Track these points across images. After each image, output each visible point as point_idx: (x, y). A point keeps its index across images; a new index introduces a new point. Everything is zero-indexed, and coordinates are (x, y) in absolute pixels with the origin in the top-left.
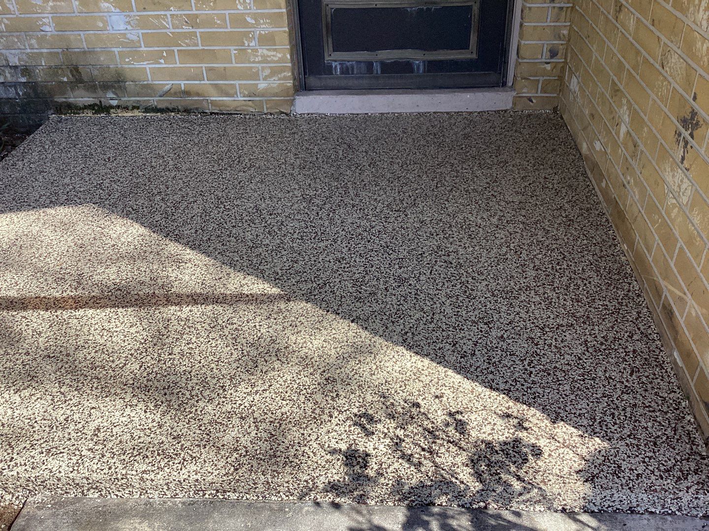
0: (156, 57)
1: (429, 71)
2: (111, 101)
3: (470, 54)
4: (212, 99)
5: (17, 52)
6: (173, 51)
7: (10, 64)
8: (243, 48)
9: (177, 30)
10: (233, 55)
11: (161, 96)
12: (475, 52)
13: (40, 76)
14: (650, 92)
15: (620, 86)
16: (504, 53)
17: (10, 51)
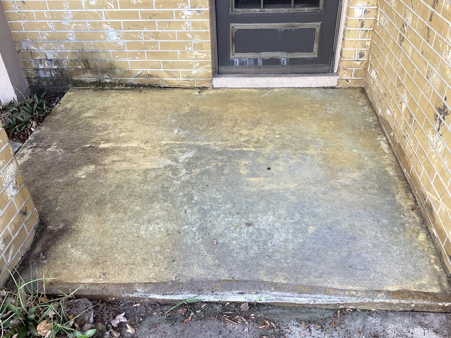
0: (133, 55)
1: (289, 64)
2: (106, 80)
3: (314, 55)
4: (165, 79)
5: (52, 51)
6: (144, 52)
7: (48, 58)
8: (184, 51)
9: (147, 41)
10: (178, 55)
11: (135, 77)
12: (316, 53)
13: (65, 65)
14: (420, 90)
15: (402, 82)
16: (333, 54)
17: (48, 51)
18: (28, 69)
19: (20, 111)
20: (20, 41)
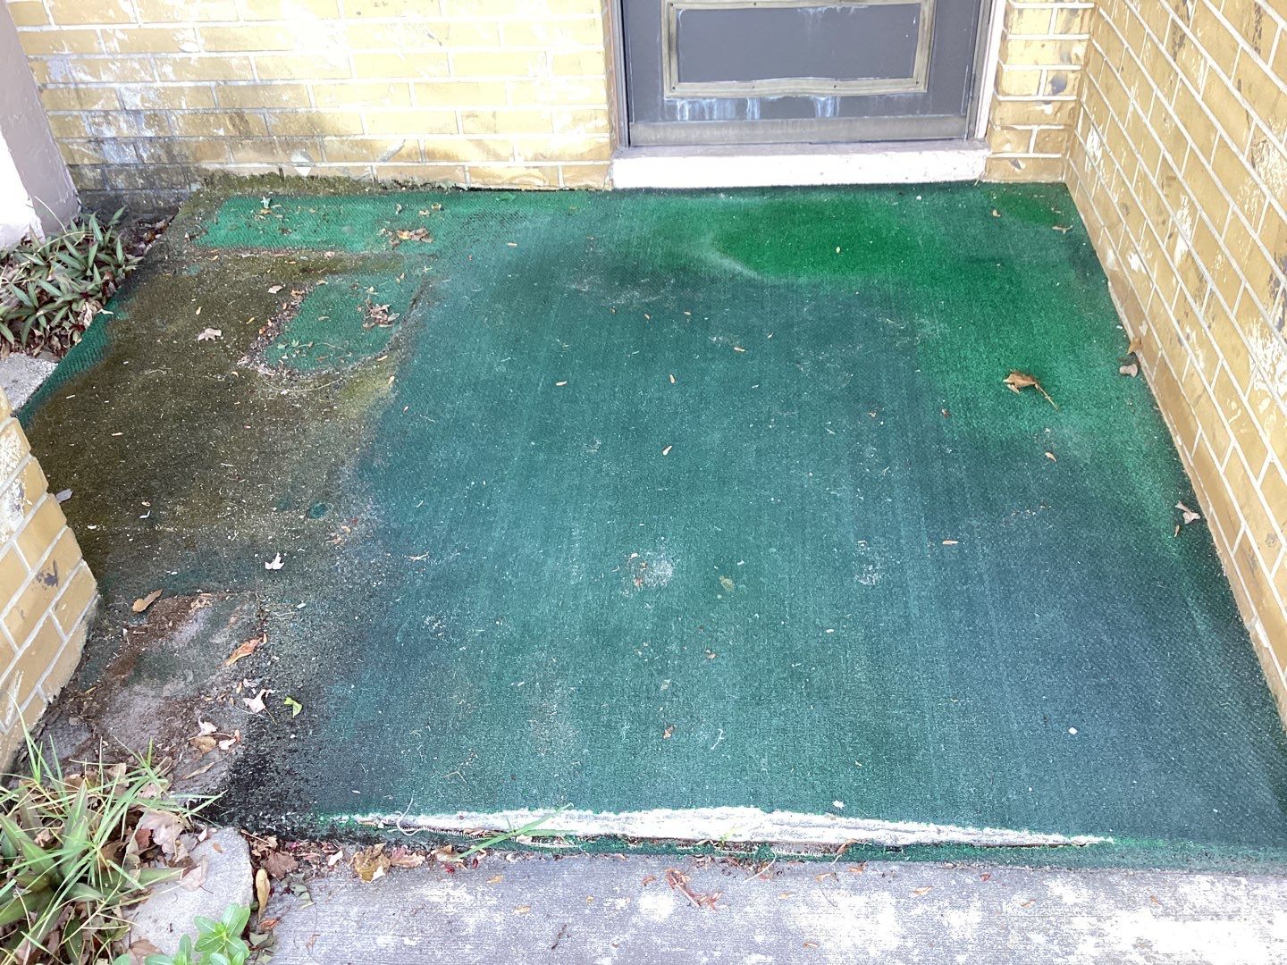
0: (377, 95)
1: (841, 115)
2: (298, 169)
3: (915, 85)
4: (471, 164)
5: (139, 86)
6: (405, 84)
7: (127, 108)
8: (526, 78)
9: (414, 50)
10: (508, 91)
11: (384, 161)
12: (922, 80)
13: (179, 128)
14: (1228, 198)
15: (1177, 173)
16: (972, 83)
17: (127, 85)
18: (71, 140)
19: (49, 266)
20: (45, 58)
